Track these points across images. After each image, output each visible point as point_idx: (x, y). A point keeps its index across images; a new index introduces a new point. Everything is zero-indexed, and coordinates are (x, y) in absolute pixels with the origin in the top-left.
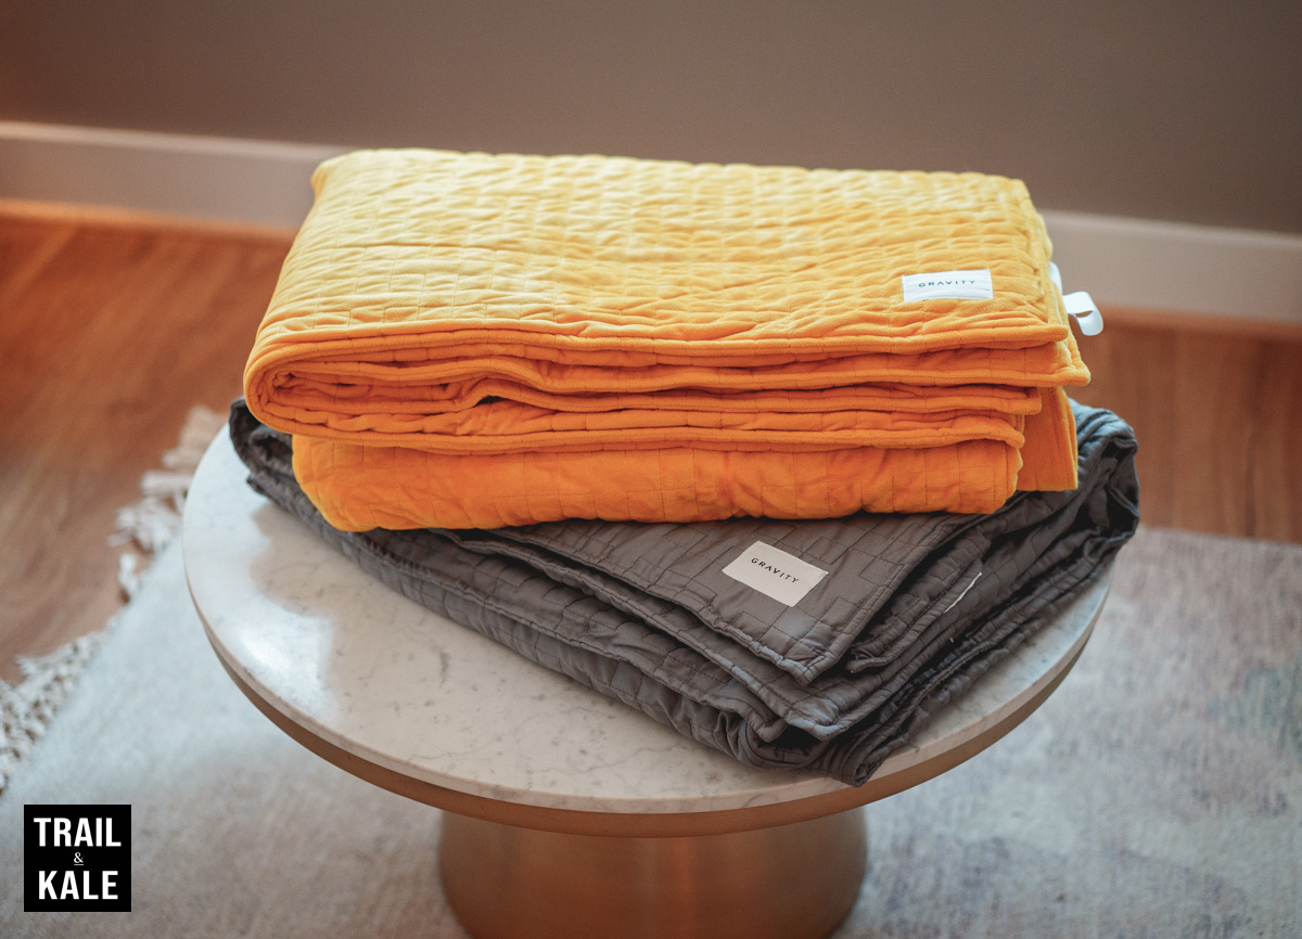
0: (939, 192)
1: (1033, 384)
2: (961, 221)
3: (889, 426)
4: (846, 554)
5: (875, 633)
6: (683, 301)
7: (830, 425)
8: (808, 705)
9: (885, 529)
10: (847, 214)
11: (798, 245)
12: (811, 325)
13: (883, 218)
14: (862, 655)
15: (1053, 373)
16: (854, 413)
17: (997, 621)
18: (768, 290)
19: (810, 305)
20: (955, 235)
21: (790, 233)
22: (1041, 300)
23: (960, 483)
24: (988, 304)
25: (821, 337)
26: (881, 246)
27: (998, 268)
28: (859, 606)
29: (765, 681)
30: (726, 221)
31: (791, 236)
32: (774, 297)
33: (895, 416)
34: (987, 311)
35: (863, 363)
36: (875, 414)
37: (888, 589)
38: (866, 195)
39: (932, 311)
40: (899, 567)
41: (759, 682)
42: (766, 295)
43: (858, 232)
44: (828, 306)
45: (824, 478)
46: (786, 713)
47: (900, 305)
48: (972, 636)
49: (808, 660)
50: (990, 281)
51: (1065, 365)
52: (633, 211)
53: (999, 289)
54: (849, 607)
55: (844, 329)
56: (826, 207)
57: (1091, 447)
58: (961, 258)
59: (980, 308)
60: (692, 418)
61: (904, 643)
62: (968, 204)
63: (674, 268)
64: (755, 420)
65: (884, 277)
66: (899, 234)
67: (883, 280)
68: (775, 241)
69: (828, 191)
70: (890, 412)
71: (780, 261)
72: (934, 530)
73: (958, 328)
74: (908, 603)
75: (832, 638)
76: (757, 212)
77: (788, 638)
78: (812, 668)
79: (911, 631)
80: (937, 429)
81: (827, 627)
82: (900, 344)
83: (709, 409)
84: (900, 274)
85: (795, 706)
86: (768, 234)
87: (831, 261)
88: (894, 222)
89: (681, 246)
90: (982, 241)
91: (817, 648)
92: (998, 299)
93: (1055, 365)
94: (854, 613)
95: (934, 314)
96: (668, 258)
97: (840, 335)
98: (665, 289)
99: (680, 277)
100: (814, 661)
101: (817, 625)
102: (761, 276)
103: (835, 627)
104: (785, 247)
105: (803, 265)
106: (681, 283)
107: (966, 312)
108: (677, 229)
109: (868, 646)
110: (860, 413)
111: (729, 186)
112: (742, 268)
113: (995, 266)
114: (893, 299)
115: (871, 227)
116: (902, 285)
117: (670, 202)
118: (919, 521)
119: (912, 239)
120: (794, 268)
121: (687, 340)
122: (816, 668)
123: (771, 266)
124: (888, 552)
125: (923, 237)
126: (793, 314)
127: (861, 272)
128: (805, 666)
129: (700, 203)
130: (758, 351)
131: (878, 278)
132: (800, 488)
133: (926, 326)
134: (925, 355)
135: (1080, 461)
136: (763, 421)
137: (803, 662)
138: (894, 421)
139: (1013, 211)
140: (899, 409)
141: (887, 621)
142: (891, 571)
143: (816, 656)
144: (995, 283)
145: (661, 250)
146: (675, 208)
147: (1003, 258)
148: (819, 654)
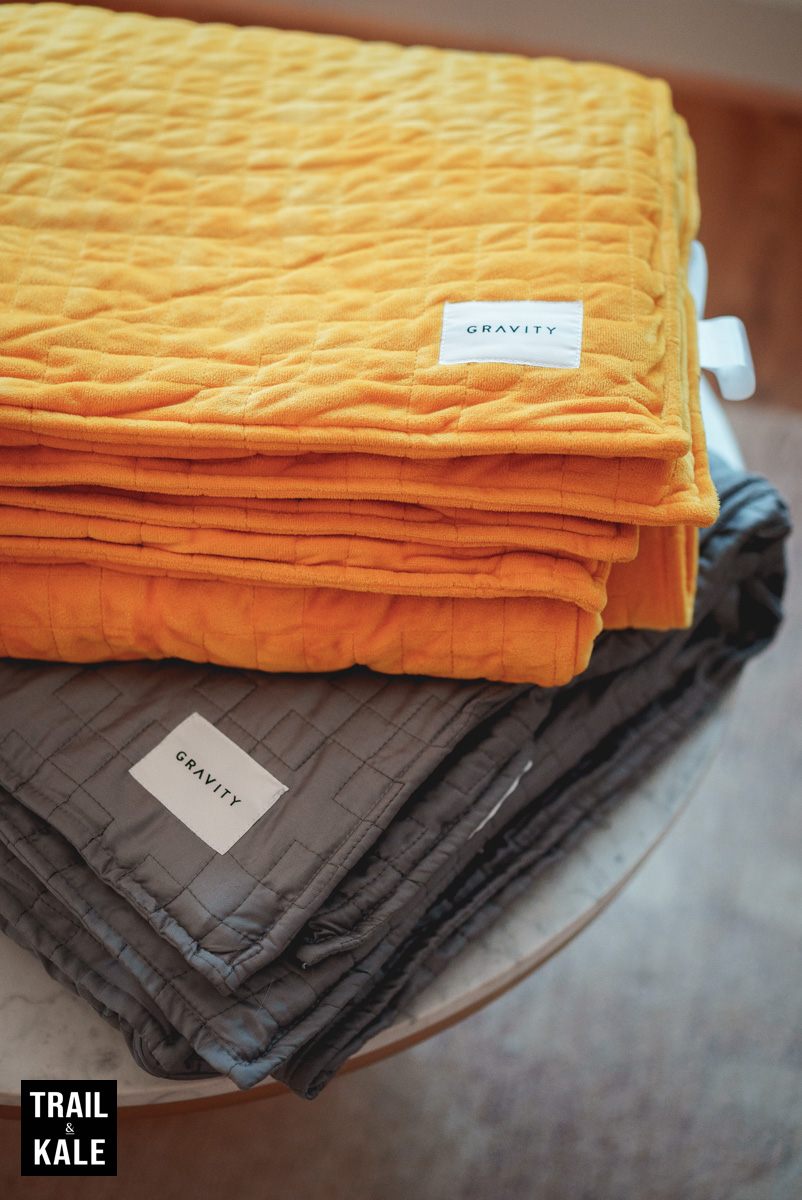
0: (539, 113)
1: (626, 521)
2: (557, 189)
3: (399, 565)
4: (322, 747)
5: (349, 890)
6: (96, 328)
7: (308, 557)
8: (228, 1023)
9: (386, 706)
10: (390, 153)
11: (303, 211)
12: (281, 405)
13: (445, 167)
14: (325, 931)
15: (660, 502)
16: (343, 542)
17: (553, 808)
18: (236, 307)
19: (292, 355)
20: (543, 219)
21: (298, 184)
22: (656, 367)
23: (502, 652)
24: (569, 379)
25: (295, 426)
26: (428, 228)
27: (597, 301)
28: (324, 857)
29: (168, 975)
30: (207, 152)
31: (297, 192)
32: (242, 326)
33: (410, 549)
34: (566, 395)
35: (361, 468)
36: (377, 546)
37: (373, 828)
38: (427, 115)
39: (479, 387)
40: (397, 787)
41: (161, 975)
42: (232, 319)
43: (398, 194)
44: (319, 362)
45: (297, 628)
46: (194, 1035)
47: (431, 371)
48: (513, 837)
49: (233, 954)
50: (579, 327)
51: (682, 488)
52: (73, 123)
53: (594, 346)
54: (310, 859)
55: (334, 415)
56: (361, 135)
57: (721, 545)
58: (542, 275)
59: (555, 388)
60: (95, 530)
61: (391, 906)
62: (575, 150)
63: (106, 246)
64: (192, 540)
65: (417, 302)
66: (459, 206)
67: (414, 309)
68: (271, 201)
69: (373, 97)
70: (402, 543)
71: (272, 242)
72: (460, 711)
73: (513, 427)
74: (408, 837)
75: (276, 912)
76: (258, 134)
77: (205, 916)
78: (238, 968)
79: (408, 883)
80: (473, 573)
81: (270, 895)
82: (421, 448)
83: (122, 518)
84: (441, 300)
85: (209, 1023)
86: (262, 183)
87: (347, 251)
88: (456, 180)
89: (127, 200)
90: (582, 235)
91: (251, 932)
92: (587, 371)
93: (666, 488)
94: (314, 870)
95: (482, 393)
96: (103, 223)
97: (326, 426)
98: (78, 295)
99: (108, 268)
100: (244, 956)
101: (255, 892)
102: (235, 273)
103: (282, 895)
104: (285, 213)
105: (302, 256)
106: (106, 284)
107: (533, 392)
108: (129, 164)
109: (335, 916)
110: (355, 543)
111: (229, 79)
112: (210, 254)
113: (593, 296)
114: (422, 355)
115: (420, 186)
116: (440, 324)
117: (131, 109)
118: (441, 693)
119: (475, 220)
120: (290, 260)
121: (84, 415)
122: (245, 968)
123: (255, 252)
124: (384, 753)
125: (493, 218)
126: (262, 372)
127: (385, 283)
128: (229, 963)
129: (175, 112)
130: (194, 443)
131: (407, 303)
132: (261, 639)
133: (466, 414)
134: (458, 463)
135: (701, 570)
136: (207, 542)
137: (227, 957)
138: (406, 558)
139: (642, 170)
140: (414, 540)
141: (371, 869)
142: (384, 791)
143: (248, 948)
144: (587, 334)
145: (95, 206)
146: (135, 121)
147: (608, 278)
148: (254, 942)
